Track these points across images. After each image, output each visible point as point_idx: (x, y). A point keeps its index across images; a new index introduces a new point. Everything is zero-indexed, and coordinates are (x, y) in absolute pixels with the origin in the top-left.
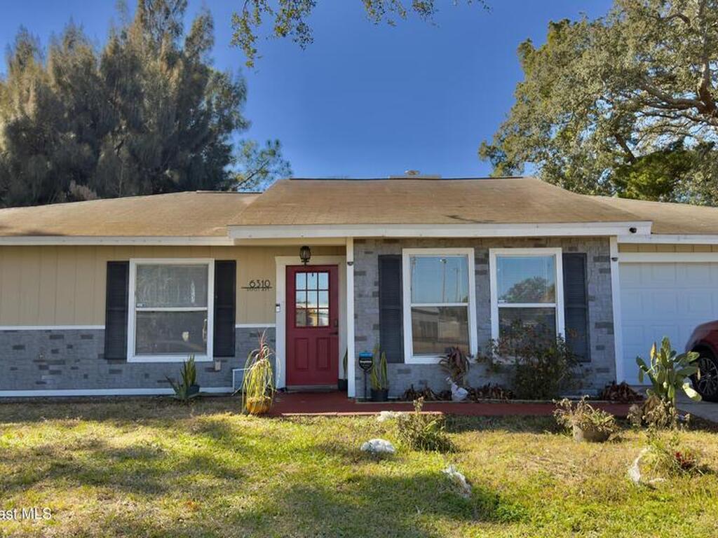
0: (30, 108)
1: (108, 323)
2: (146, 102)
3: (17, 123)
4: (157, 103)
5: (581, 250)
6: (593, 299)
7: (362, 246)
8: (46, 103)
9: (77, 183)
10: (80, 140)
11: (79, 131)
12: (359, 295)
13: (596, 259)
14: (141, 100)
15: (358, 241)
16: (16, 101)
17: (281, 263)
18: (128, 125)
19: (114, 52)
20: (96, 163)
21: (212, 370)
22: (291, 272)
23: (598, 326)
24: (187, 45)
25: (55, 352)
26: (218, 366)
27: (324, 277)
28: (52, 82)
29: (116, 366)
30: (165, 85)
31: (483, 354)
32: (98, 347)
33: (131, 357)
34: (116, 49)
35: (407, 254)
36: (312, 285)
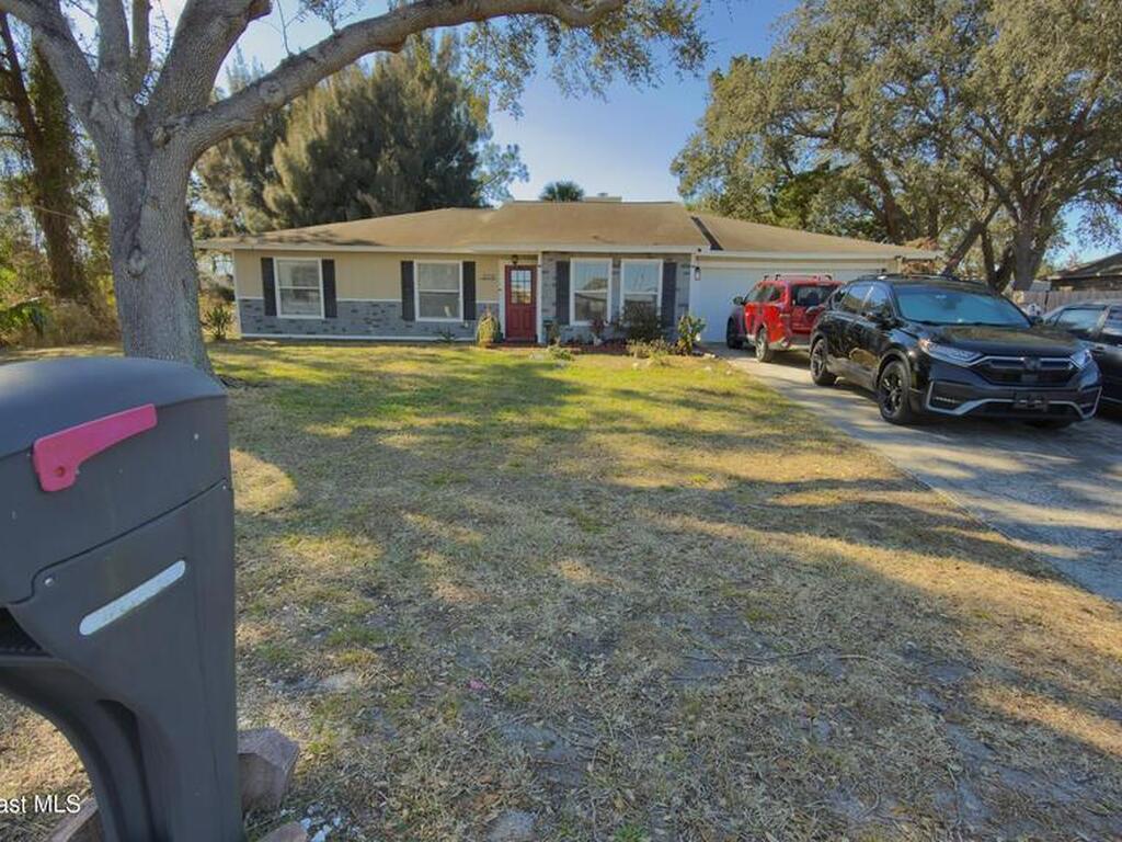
0: (323, 129)
1: (404, 298)
2: (409, 121)
3: (314, 142)
4: (417, 121)
5: (674, 261)
6: (679, 290)
7: (546, 257)
8: (334, 126)
9: (363, 192)
10: (362, 156)
11: (361, 147)
12: (545, 285)
13: (683, 266)
14: (405, 119)
15: (544, 253)
16: (311, 122)
17: (502, 264)
18: (396, 141)
19: (382, 77)
20: (375, 175)
21: (463, 327)
22: (508, 270)
23: (681, 305)
24: (438, 62)
25: (375, 314)
26: (466, 325)
27: (528, 273)
28: (336, 105)
29: (410, 323)
30: (424, 105)
31: (615, 320)
32: (399, 312)
33: (418, 318)
34: (383, 74)
35: (573, 260)
36: (521, 278)
